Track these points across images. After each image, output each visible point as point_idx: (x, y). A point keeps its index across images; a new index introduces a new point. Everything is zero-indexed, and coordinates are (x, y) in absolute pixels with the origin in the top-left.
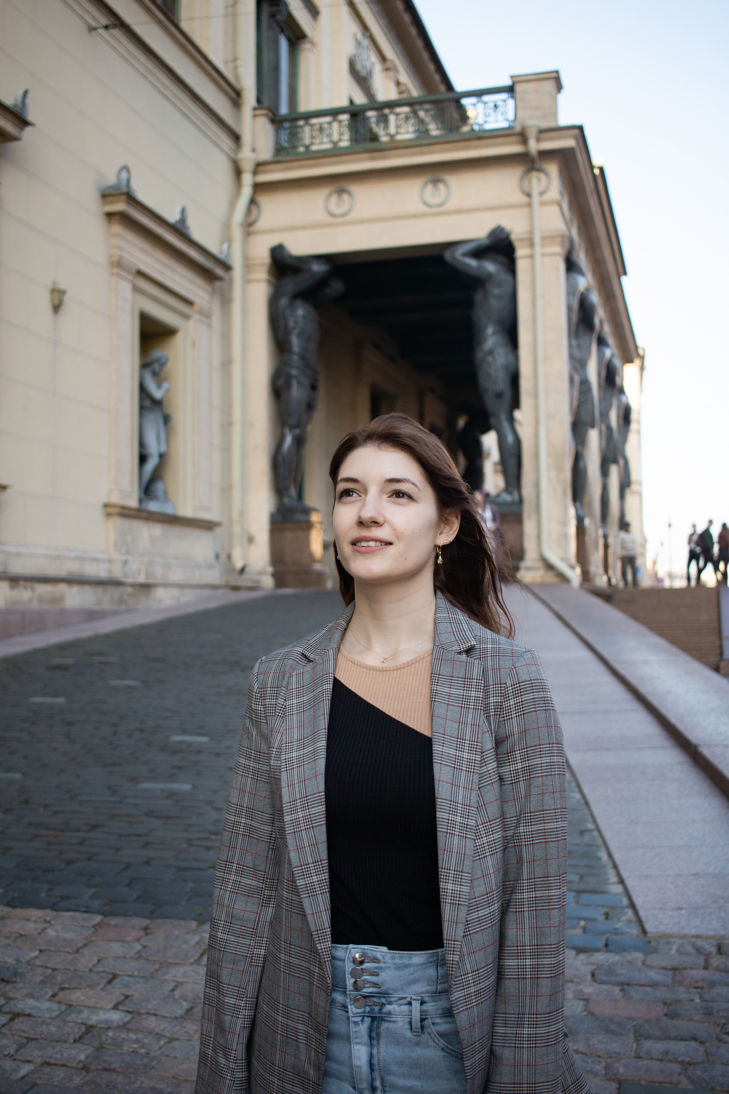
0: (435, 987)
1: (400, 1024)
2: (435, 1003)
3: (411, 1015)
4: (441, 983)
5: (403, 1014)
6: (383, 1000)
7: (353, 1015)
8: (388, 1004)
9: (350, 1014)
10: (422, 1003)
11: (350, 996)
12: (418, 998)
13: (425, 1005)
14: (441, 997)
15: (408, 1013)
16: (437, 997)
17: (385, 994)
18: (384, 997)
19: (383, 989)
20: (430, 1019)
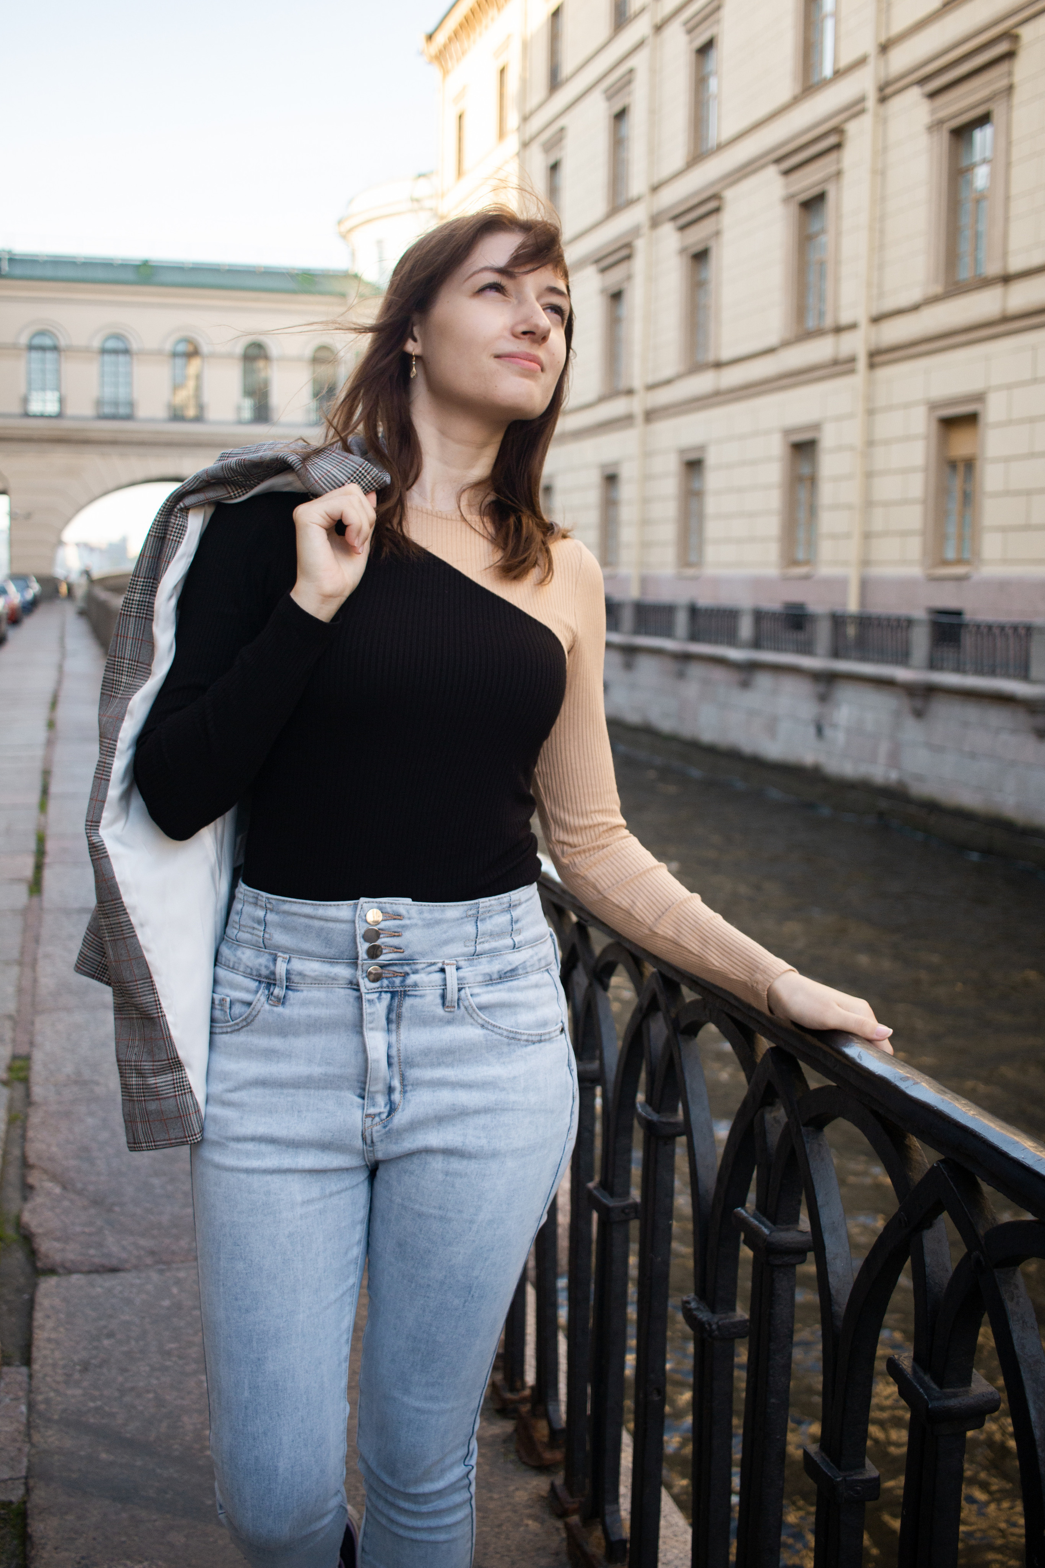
0: (474, 948)
1: (429, 999)
2: (474, 968)
3: (446, 985)
4: (480, 943)
5: (433, 984)
6: (407, 969)
7: (367, 991)
8: (413, 973)
9: (363, 990)
10: (458, 969)
11: (362, 965)
12: (452, 962)
13: (460, 970)
14: (480, 960)
15: (440, 982)
16: (475, 961)
17: (409, 961)
18: (408, 964)
19: (406, 954)
20: (467, 989)
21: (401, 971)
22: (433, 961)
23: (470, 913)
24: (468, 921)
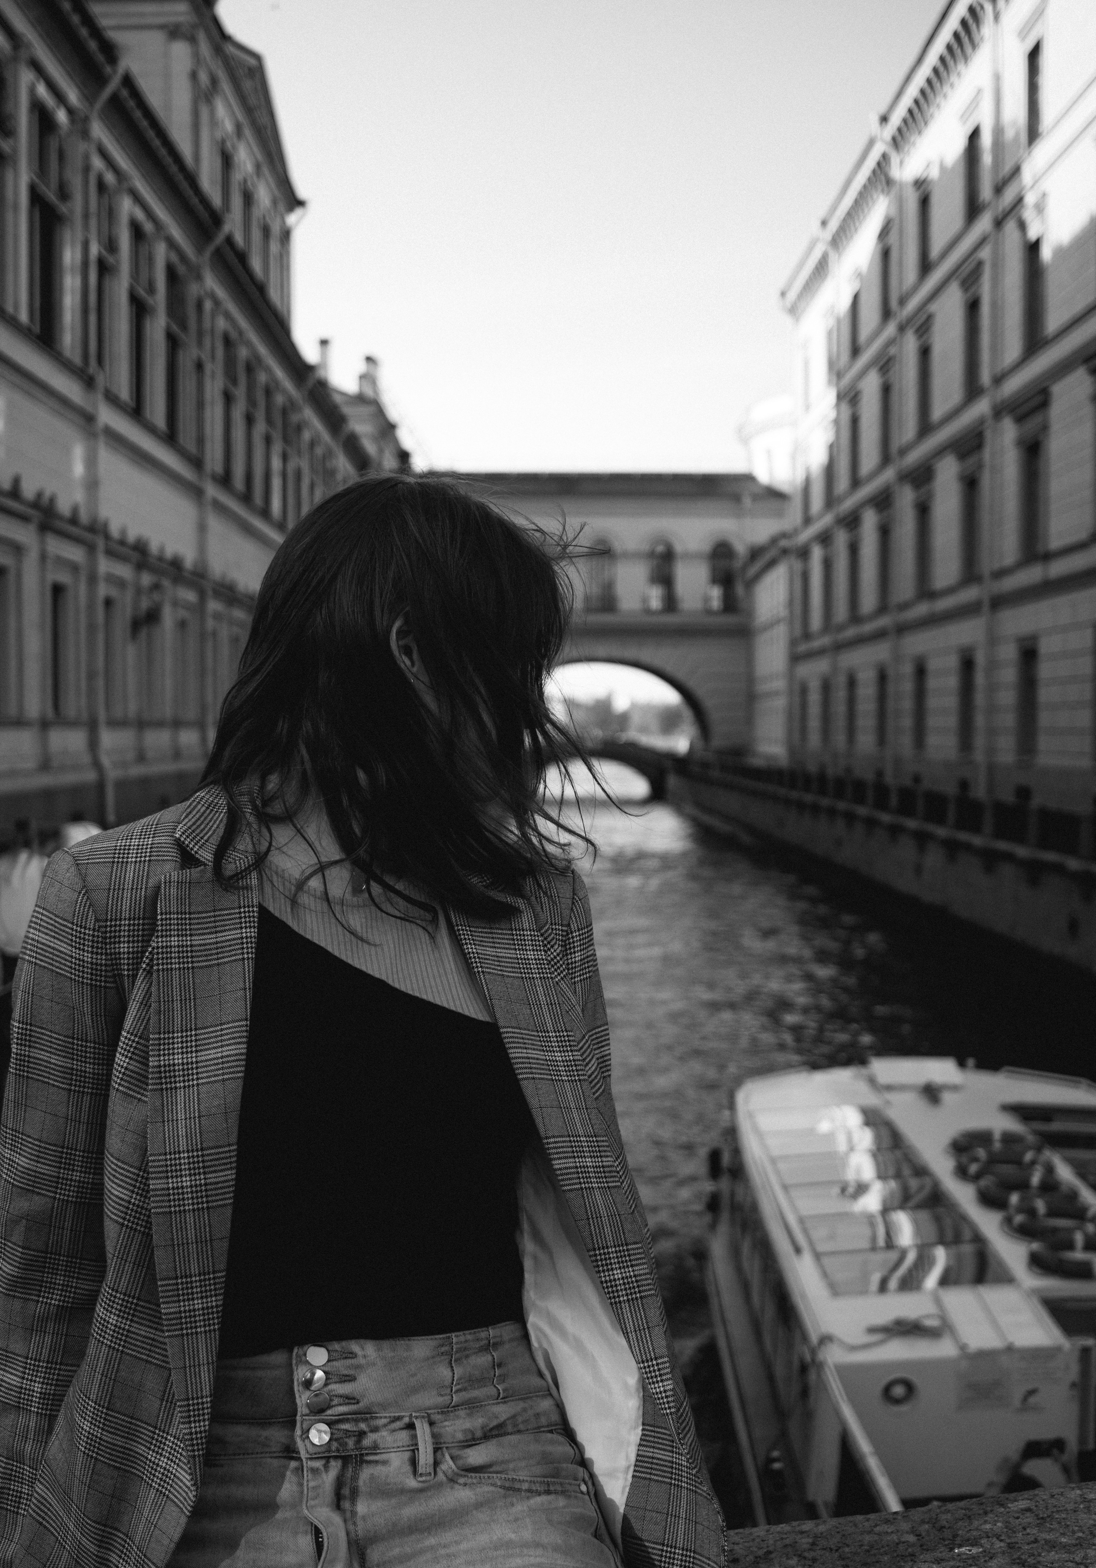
21: (355, 1429)
22: (397, 1414)
23: (443, 1349)
24: (440, 1362)
